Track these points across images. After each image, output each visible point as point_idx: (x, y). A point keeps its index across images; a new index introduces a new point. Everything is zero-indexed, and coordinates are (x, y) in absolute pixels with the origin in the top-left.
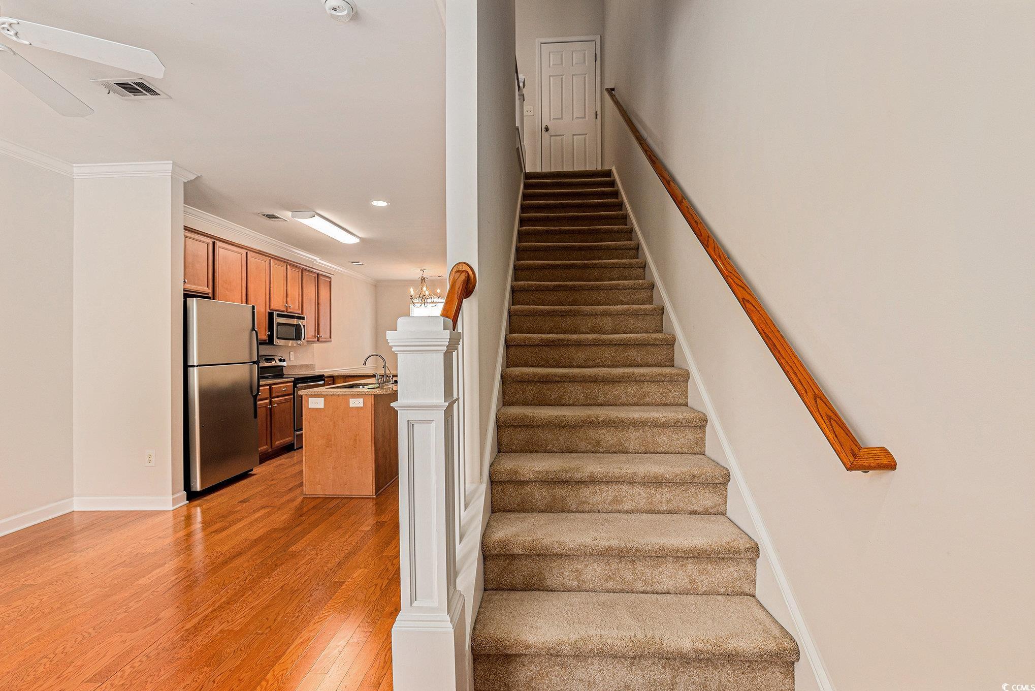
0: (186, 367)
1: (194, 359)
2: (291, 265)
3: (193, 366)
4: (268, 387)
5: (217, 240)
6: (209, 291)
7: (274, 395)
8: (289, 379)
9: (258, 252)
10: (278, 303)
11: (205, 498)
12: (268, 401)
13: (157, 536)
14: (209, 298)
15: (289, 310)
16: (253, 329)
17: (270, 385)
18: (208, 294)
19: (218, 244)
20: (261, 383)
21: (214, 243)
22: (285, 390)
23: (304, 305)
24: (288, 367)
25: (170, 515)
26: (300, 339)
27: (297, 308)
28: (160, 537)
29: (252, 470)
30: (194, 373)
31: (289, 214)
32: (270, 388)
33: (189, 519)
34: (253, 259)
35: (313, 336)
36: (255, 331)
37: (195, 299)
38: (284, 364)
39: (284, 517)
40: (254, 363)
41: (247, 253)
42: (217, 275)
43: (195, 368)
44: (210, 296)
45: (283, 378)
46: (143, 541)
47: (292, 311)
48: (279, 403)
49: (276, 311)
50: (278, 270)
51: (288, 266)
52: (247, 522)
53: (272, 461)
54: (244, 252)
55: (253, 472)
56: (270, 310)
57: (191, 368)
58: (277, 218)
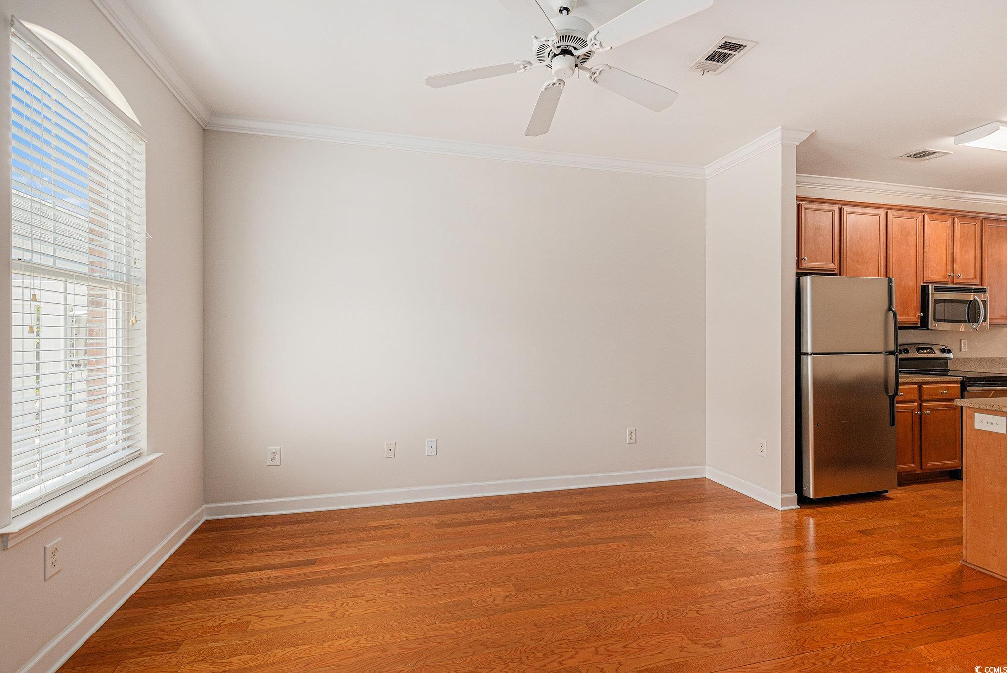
0: (799, 354)
1: (808, 346)
2: (959, 217)
3: (807, 354)
4: (916, 386)
5: (844, 205)
6: (834, 266)
7: (925, 398)
8: (954, 379)
9: (904, 208)
10: (936, 271)
11: (820, 509)
12: (915, 404)
13: (756, 535)
14: (836, 274)
15: (956, 281)
16: (890, 309)
17: (920, 385)
18: (833, 270)
19: (846, 209)
20: (901, 380)
21: (841, 210)
22: (945, 393)
23: (986, 271)
24: (956, 360)
25: (778, 515)
26: (976, 321)
27: (972, 276)
28: (758, 538)
29: (887, 492)
30: (809, 362)
31: (951, 140)
32: (920, 387)
33: (800, 528)
34: (896, 221)
35: (1002, 316)
36: (893, 311)
37: (809, 276)
38: (950, 356)
39: (918, 585)
40: (891, 353)
41: (887, 213)
42: (844, 246)
43: (809, 356)
44: (836, 272)
45: (947, 375)
46: (742, 536)
47: (962, 281)
48: (934, 410)
49: (932, 283)
50: (936, 229)
51: (956, 220)
52: (861, 566)
53: (921, 486)
54: (882, 213)
55: (890, 494)
56: (923, 282)
57: (805, 356)
58: (932, 153)
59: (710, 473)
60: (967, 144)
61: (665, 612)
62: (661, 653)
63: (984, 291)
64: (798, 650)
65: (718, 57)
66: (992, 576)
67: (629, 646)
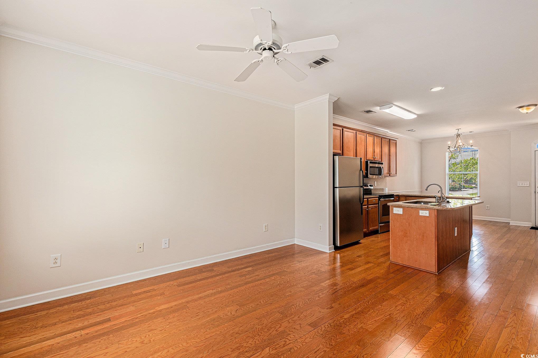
0: (334, 188)
1: (337, 185)
2: (376, 136)
3: (337, 188)
4: (367, 199)
5: (343, 127)
6: (341, 152)
7: (369, 204)
8: (377, 196)
9: (361, 131)
10: (370, 156)
11: (342, 250)
12: (366, 206)
13: (325, 264)
14: (341, 155)
15: (375, 160)
16: (361, 170)
17: (368, 198)
18: (340, 154)
19: (344, 129)
20: (365, 197)
21: (343, 129)
22: (375, 202)
23: (383, 156)
24: (374, 189)
25: (328, 255)
26: (381, 175)
27: (379, 158)
28: (326, 265)
29: (360, 241)
30: (337, 190)
31: (378, 108)
32: (368, 200)
33: (335, 258)
34: (359, 135)
35: (387, 173)
36: (362, 170)
37: (337, 156)
38: (372, 188)
39: (382, 271)
40: (361, 187)
41: (356, 132)
42: (344, 144)
43: (338, 188)
44: (341, 154)
45: (371, 195)
46: (320, 265)
47: (376, 160)
48: (372, 208)
49: (369, 160)
50: (370, 139)
51: (375, 137)
52: (363, 269)
53: (368, 237)
54: (355, 132)
55: (360, 242)
56: (366, 160)
57: (336, 188)
58: (372, 111)
59: (297, 241)
60: (383, 110)
61: (307, 300)
62: (313, 316)
63: (382, 164)
64: (357, 302)
65: (318, 63)
66: (399, 265)
67: (300, 316)
